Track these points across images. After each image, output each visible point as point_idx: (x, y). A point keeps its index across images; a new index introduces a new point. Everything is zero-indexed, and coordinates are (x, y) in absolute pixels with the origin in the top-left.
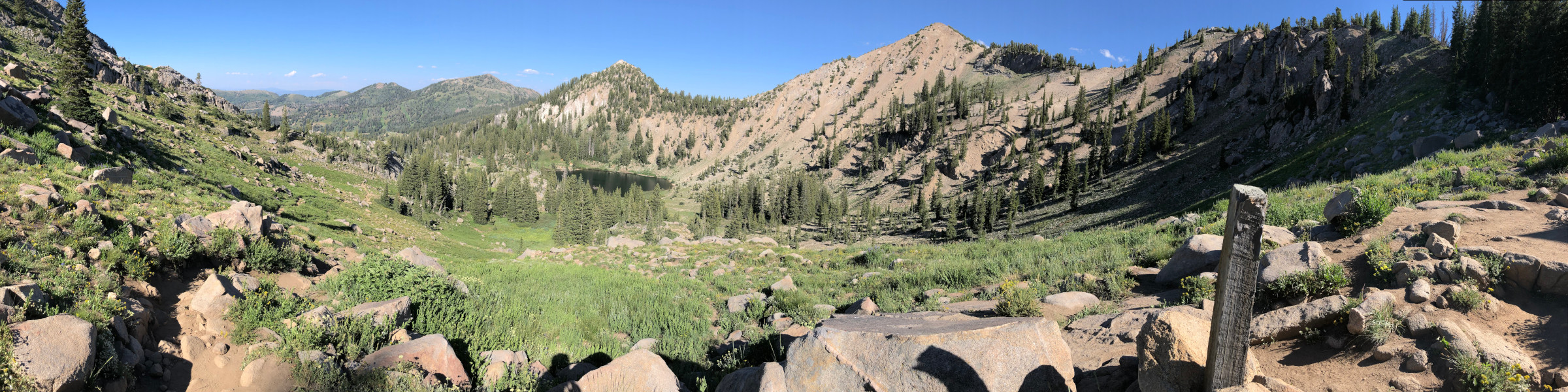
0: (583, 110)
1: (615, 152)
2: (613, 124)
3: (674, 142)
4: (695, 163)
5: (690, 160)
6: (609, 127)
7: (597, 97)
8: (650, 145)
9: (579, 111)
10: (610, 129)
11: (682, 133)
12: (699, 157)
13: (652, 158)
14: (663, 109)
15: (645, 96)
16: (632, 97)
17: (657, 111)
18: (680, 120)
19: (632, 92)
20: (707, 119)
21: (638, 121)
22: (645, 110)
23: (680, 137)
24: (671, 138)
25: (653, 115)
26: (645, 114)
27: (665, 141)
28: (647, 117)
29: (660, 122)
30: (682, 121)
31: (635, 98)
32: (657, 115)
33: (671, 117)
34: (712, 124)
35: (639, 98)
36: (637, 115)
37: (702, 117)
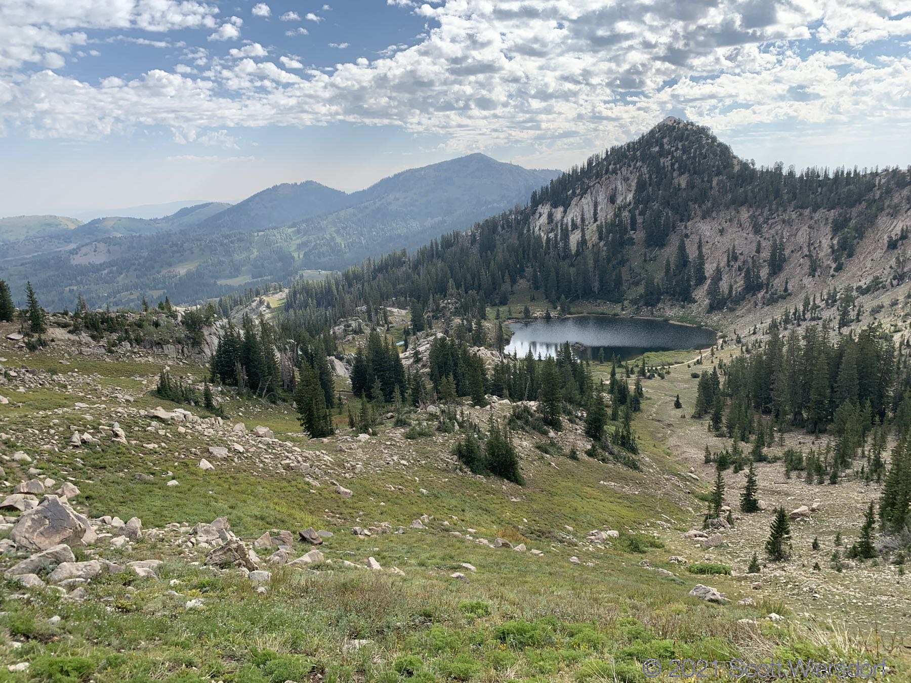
0: (595, 214)
1: (637, 284)
2: (639, 235)
3: (744, 262)
4: (776, 301)
5: (768, 296)
6: (631, 241)
7: (620, 187)
8: (700, 269)
9: (589, 215)
10: (634, 244)
11: (764, 244)
12: (786, 290)
13: (701, 294)
14: (733, 202)
15: (706, 179)
16: (679, 185)
17: (722, 207)
18: (761, 220)
19: (681, 174)
20: (817, 216)
21: (686, 227)
22: (700, 207)
23: (758, 251)
24: (741, 254)
25: (714, 214)
26: (699, 213)
27: (728, 261)
28: (704, 218)
29: (725, 225)
30: (765, 222)
31: (683, 185)
32: (722, 214)
33: (746, 215)
34: (826, 224)
35: (691, 185)
36: (685, 216)
37: (807, 212)
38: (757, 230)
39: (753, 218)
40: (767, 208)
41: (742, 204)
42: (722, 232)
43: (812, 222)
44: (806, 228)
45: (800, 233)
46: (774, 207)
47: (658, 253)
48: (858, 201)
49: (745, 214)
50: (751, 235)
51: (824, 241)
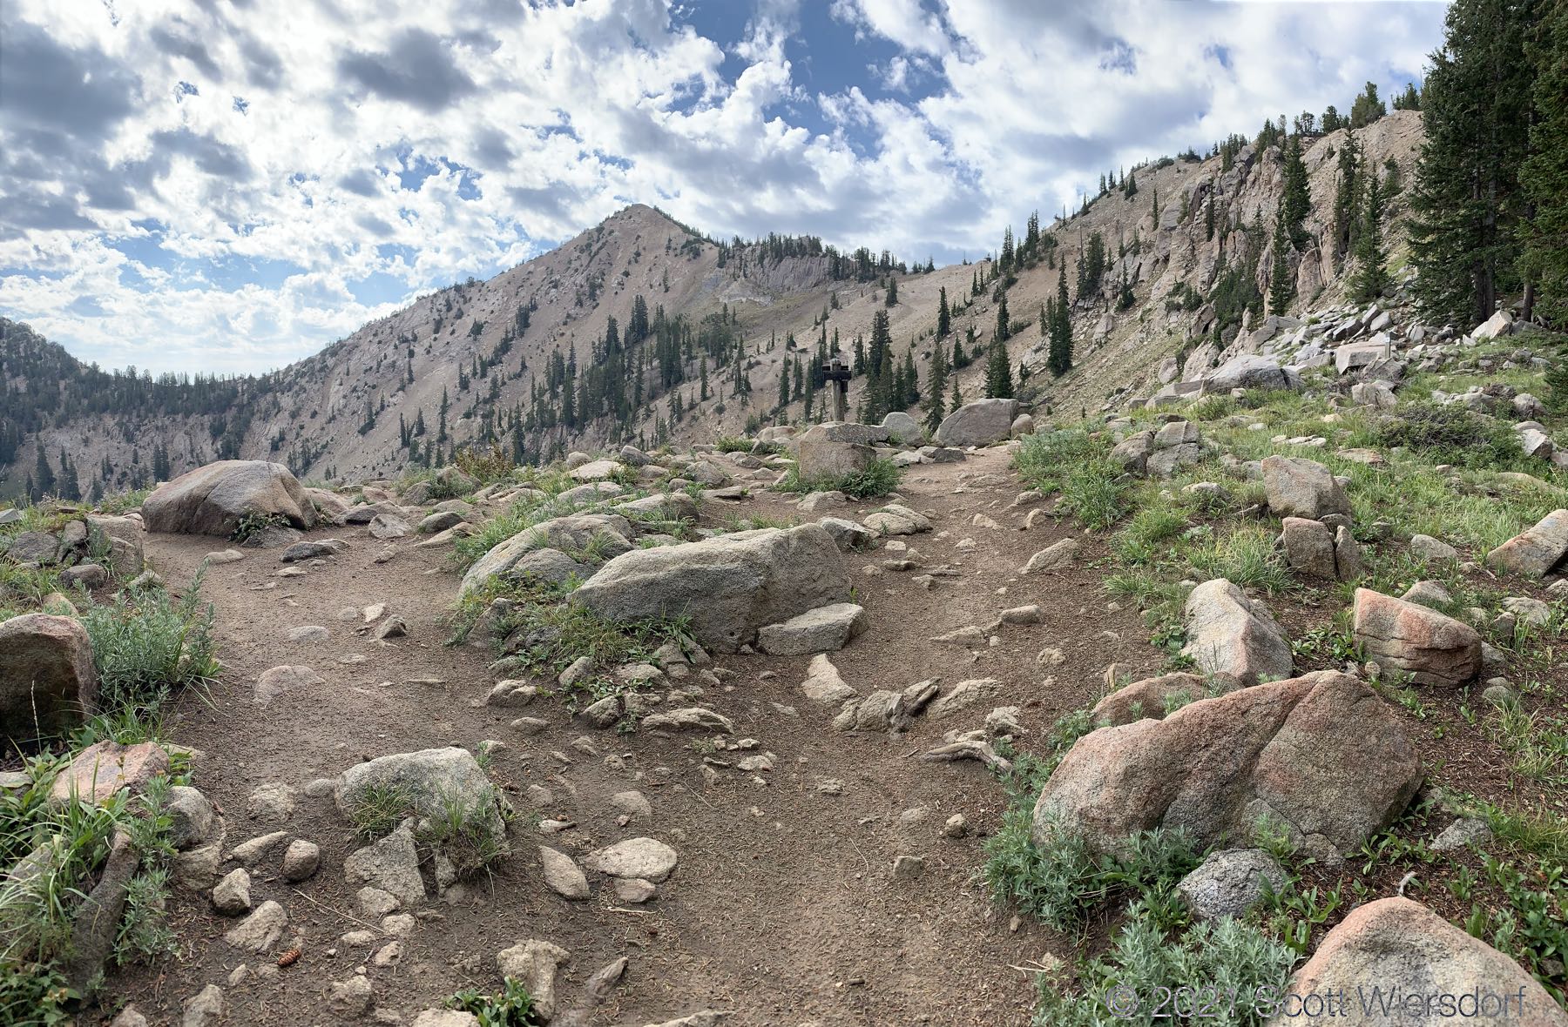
14: (92, 407)
15: (49, 382)
16: (17, 388)
17: (79, 414)
18: (132, 427)
19: (14, 376)
20: (191, 421)
21: (38, 438)
22: (51, 414)
23: (136, 461)
24: (116, 465)
25: (71, 422)
26: (52, 422)
27: (104, 475)
28: (58, 426)
29: (89, 434)
30: (138, 428)
31: (23, 388)
32: (81, 422)
33: (112, 423)
34: (202, 430)
35: (33, 390)
36: (34, 425)
37: (179, 417)
38: (129, 438)
39: (120, 424)
40: (135, 414)
41: (104, 410)
42: (86, 442)
43: (187, 428)
44: (182, 434)
45: (176, 440)
46: (142, 412)
47: (8, 471)
48: (229, 406)
49: (110, 421)
50: (123, 444)
51: (204, 447)
